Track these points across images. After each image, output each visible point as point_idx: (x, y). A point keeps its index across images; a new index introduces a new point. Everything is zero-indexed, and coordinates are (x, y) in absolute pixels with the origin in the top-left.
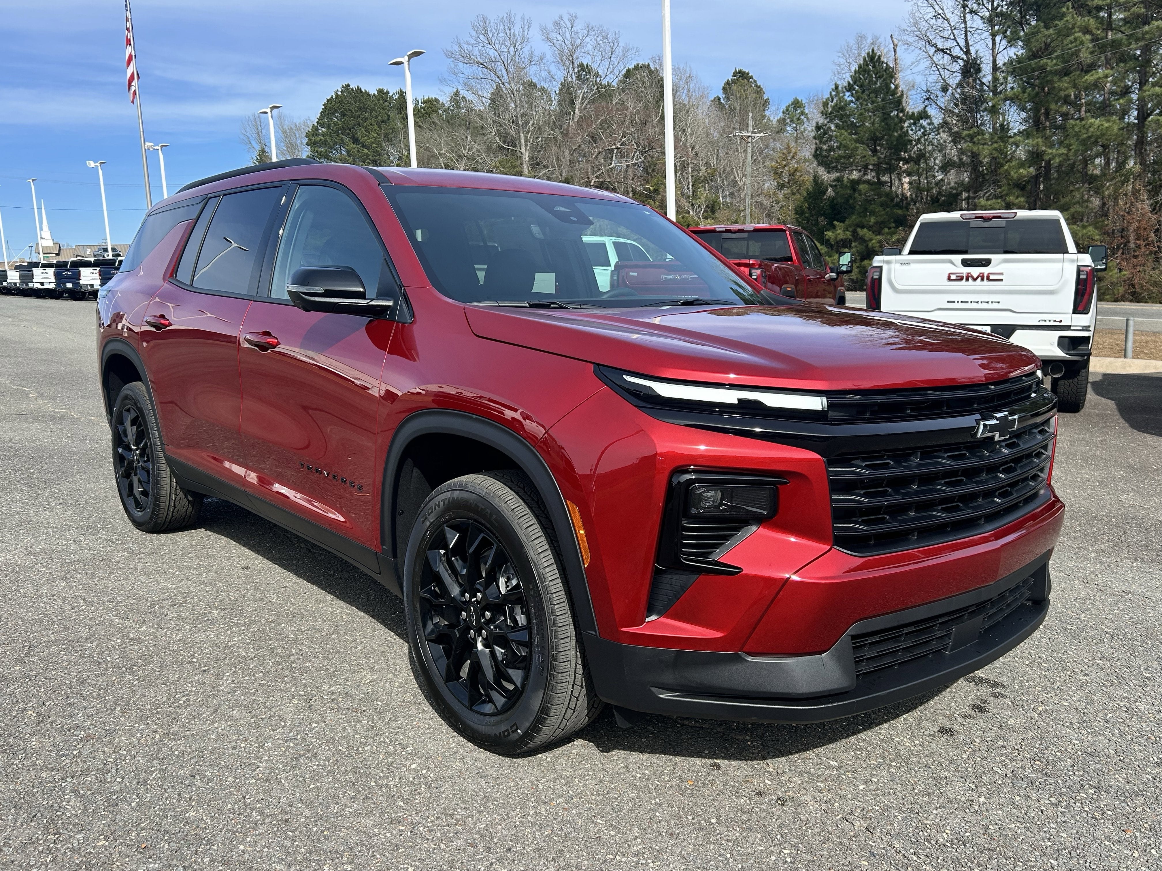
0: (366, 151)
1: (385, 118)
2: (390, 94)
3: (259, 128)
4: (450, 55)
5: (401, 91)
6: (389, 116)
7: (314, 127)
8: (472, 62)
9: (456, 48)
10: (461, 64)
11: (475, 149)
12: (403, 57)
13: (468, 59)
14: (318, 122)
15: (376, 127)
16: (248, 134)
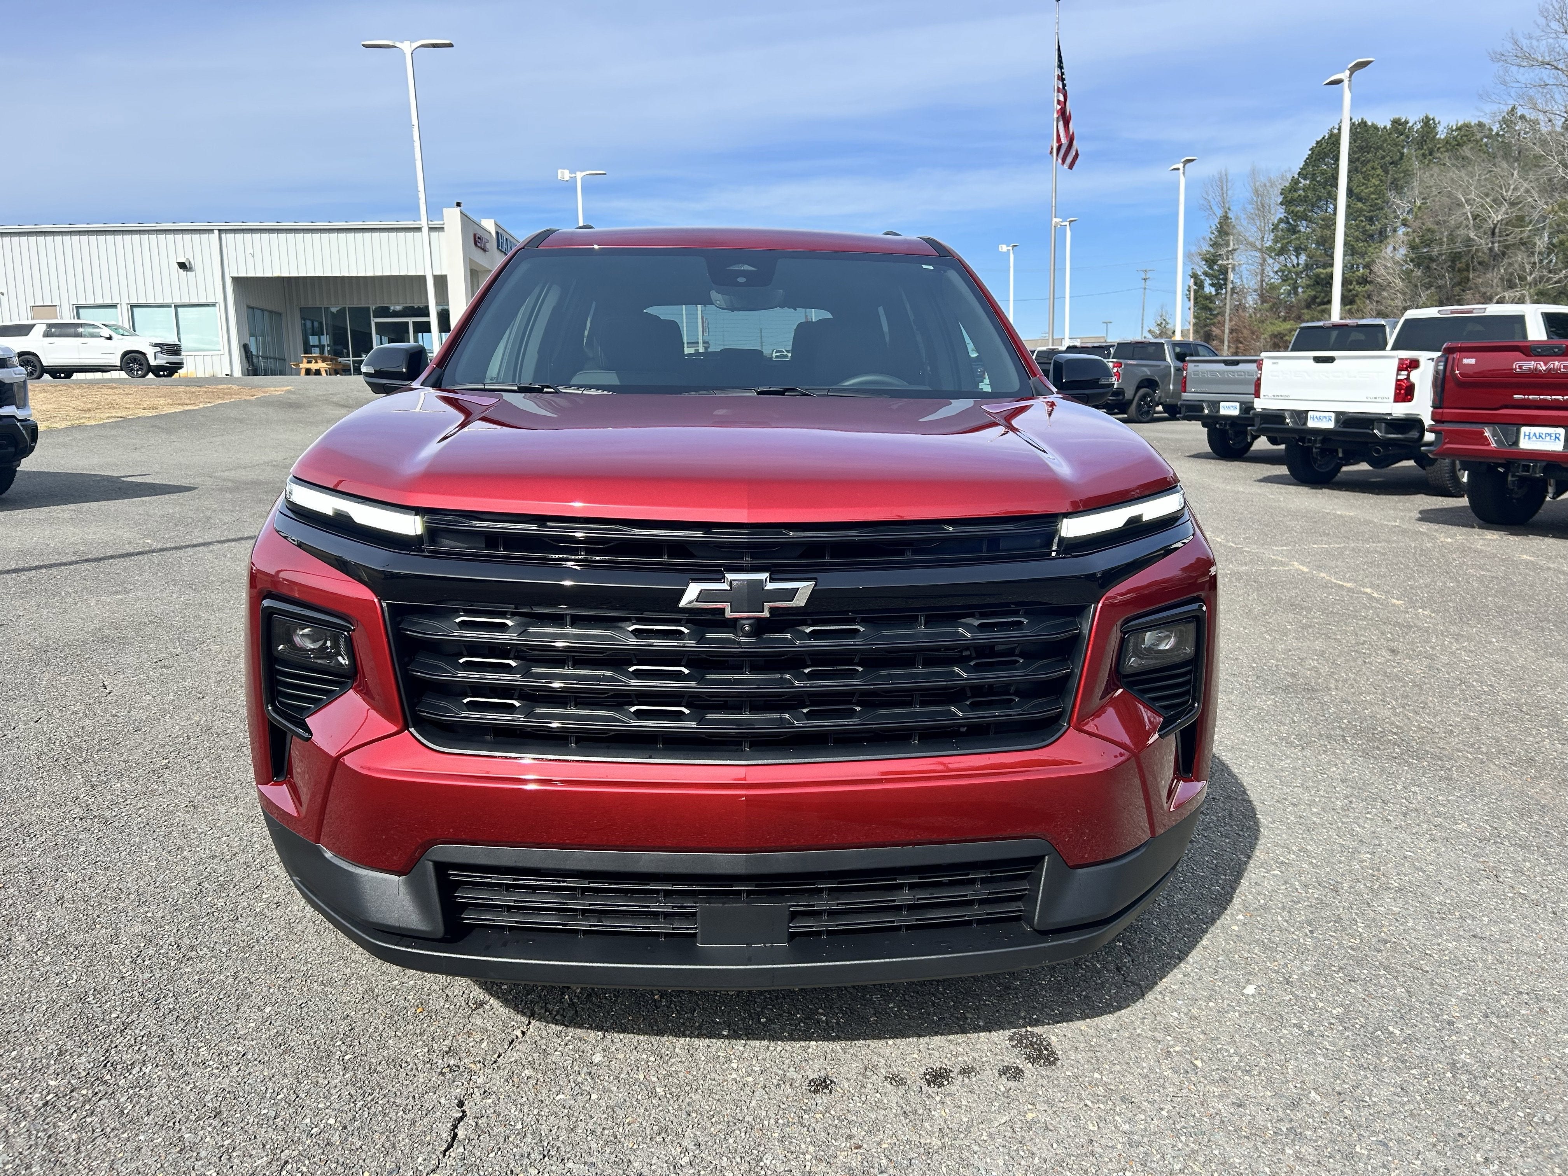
0: (1360, 205)
1: (1397, 157)
2: (1410, 124)
3: (1225, 189)
4: (1500, 57)
5: (1427, 117)
6: (1402, 154)
7: (1295, 182)
8: (1534, 63)
9: (1509, 46)
10: (1514, 69)
11: (1522, 190)
12: (1343, 71)
13: (1526, 59)
14: (1299, 174)
15: (1379, 171)
16: (1210, 197)
